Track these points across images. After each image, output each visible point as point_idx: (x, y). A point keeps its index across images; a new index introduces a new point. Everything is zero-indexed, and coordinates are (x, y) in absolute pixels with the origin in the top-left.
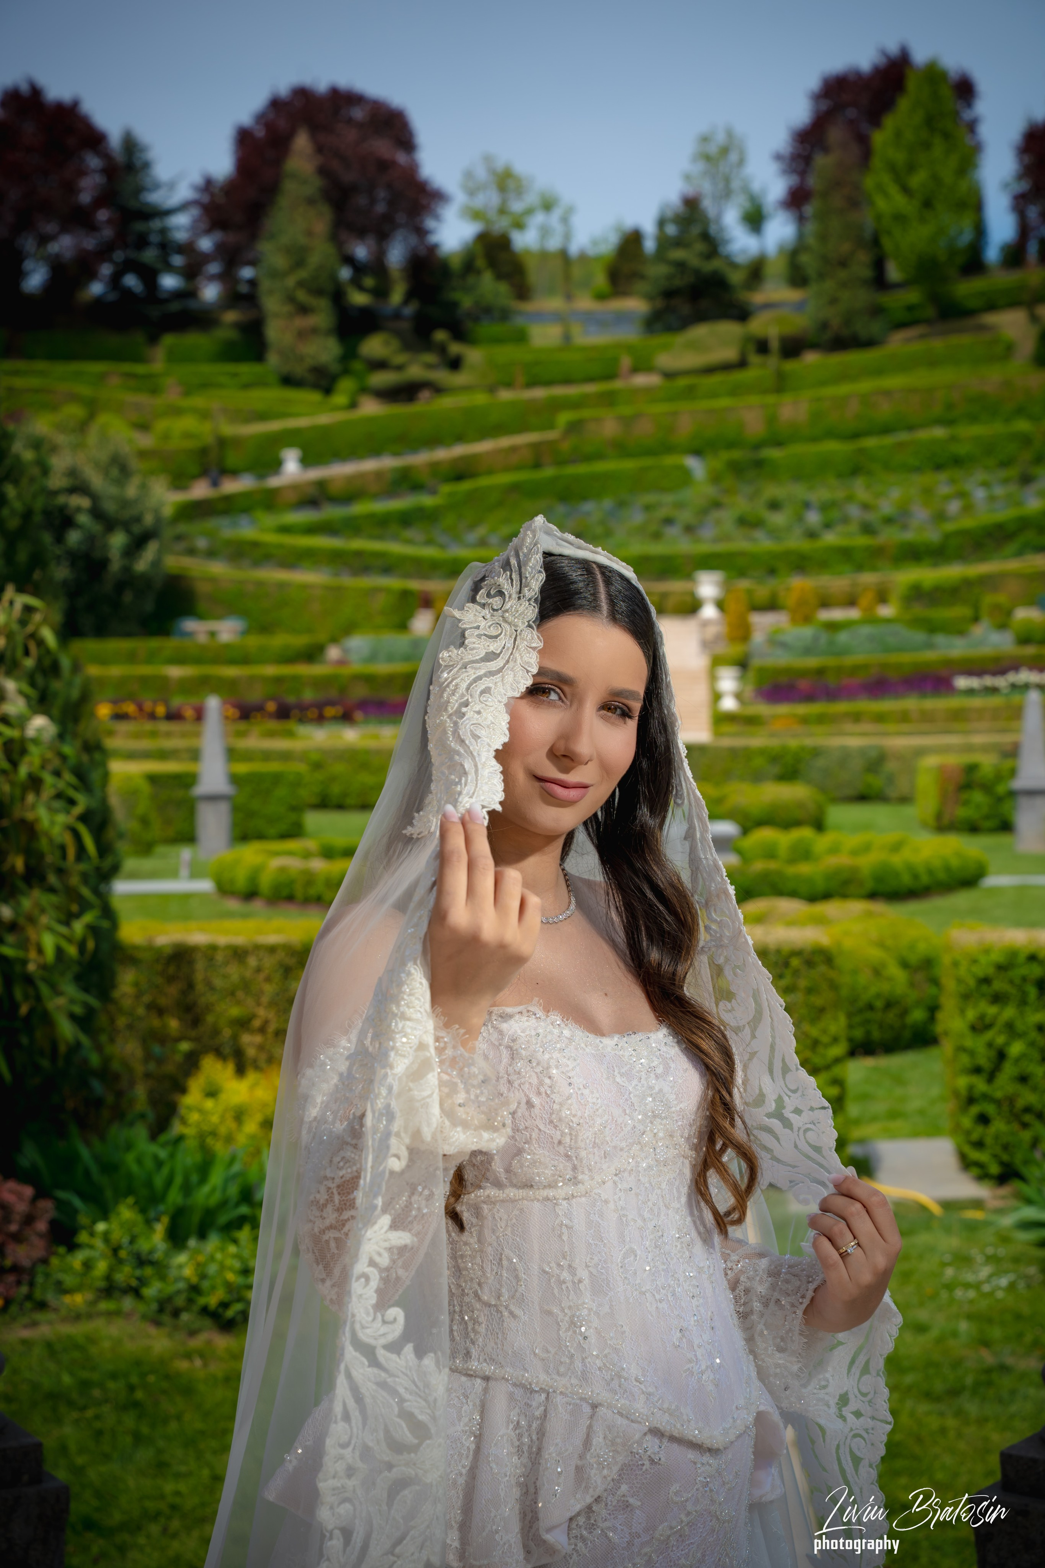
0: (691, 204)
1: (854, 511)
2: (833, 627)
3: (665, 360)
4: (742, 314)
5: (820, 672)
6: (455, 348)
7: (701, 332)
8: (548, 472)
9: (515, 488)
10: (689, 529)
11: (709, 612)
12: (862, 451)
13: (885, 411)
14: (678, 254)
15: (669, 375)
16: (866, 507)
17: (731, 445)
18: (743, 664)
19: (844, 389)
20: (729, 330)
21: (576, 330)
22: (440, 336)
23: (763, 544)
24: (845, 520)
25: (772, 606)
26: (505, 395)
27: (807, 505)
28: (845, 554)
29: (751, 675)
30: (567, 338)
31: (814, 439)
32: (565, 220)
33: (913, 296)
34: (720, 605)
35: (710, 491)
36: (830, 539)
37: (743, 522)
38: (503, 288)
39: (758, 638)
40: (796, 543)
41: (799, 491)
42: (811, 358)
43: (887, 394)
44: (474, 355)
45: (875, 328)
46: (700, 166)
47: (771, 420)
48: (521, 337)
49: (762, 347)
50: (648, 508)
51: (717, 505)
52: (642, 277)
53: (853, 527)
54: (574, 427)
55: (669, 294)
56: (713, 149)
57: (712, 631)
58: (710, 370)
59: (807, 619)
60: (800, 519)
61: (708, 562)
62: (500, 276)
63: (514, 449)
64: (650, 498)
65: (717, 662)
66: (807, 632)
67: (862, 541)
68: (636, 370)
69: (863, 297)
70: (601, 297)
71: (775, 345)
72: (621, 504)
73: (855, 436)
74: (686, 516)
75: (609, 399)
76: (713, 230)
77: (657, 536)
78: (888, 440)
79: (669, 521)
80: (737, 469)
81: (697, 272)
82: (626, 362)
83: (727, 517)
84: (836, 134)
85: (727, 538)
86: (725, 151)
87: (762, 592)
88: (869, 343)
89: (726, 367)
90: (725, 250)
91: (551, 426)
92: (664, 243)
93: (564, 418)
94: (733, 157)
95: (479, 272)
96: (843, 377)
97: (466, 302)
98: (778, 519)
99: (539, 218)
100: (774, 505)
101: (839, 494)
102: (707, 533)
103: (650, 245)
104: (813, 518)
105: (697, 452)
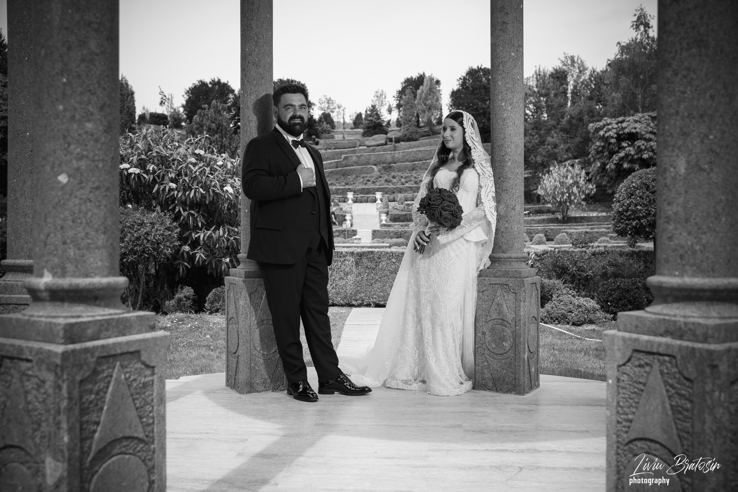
0: (374, 107)
1: (413, 179)
2: (408, 205)
3: (367, 143)
4: (386, 133)
5: (405, 215)
6: (317, 140)
7: (376, 136)
8: (340, 169)
9: (331, 172)
10: (373, 182)
11: (379, 201)
12: (414, 164)
13: (420, 156)
14: (371, 118)
15: (368, 147)
16: (415, 178)
17: (383, 163)
18: (387, 213)
19: (410, 150)
20: (383, 136)
21: (346, 136)
22: (313, 137)
23: (391, 186)
24: (411, 181)
25: (394, 201)
26: (329, 151)
27: (402, 177)
28: (411, 188)
29: (389, 216)
30: (344, 138)
31: (404, 162)
32: (343, 110)
33: (426, 129)
34: (381, 200)
35: (378, 173)
36: (407, 185)
37: (386, 181)
38: (328, 126)
39: (390, 208)
40: (399, 186)
41: (400, 174)
42: (402, 143)
43: (421, 151)
44: (321, 141)
45: (417, 136)
46: (376, 98)
47: (393, 157)
48: (333, 137)
49: (391, 140)
50: (363, 177)
51: (381, 177)
52: (362, 124)
53: (413, 183)
54: (345, 158)
55: (368, 128)
56: (379, 94)
57: (380, 206)
58: (378, 145)
59: (402, 203)
60: (400, 180)
61: (378, 190)
62: (327, 123)
63: (332, 163)
64: (364, 175)
65: (381, 212)
66: (402, 206)
67: (415, 185)
68: (360, 146)
69: (414, 129)
70: (352, 129)
71: (393, 139)
72: (357, 177)
73: (413, 162)
74: (373, 179)
75: (354, 152)
76: (379, 113)
77: (366, 184)
78: (420, 162)
79: (369, 181)
80: (385, 168)
81: (375, 122)
82: (358, 143)
83: (383, 180)
84: (408, 91)
85: (383, 185)
86: (381, 95)
87: (391, 197)
88: (416, 140)
89: (382, 145)
90: (381, 117)
91: (341, 159)
92: (367, 116)
93: (343, 156)
94: (383, 97)
95: (323, 122)
96: (410, 148)
97: (320, 129)
98: (395, 180)
99: (337, 110)
100: (394, 177)
101: (409, 175)
102: (378, 183)
103: (363, 116)
104: (403, 180)
105: (375, 165)
